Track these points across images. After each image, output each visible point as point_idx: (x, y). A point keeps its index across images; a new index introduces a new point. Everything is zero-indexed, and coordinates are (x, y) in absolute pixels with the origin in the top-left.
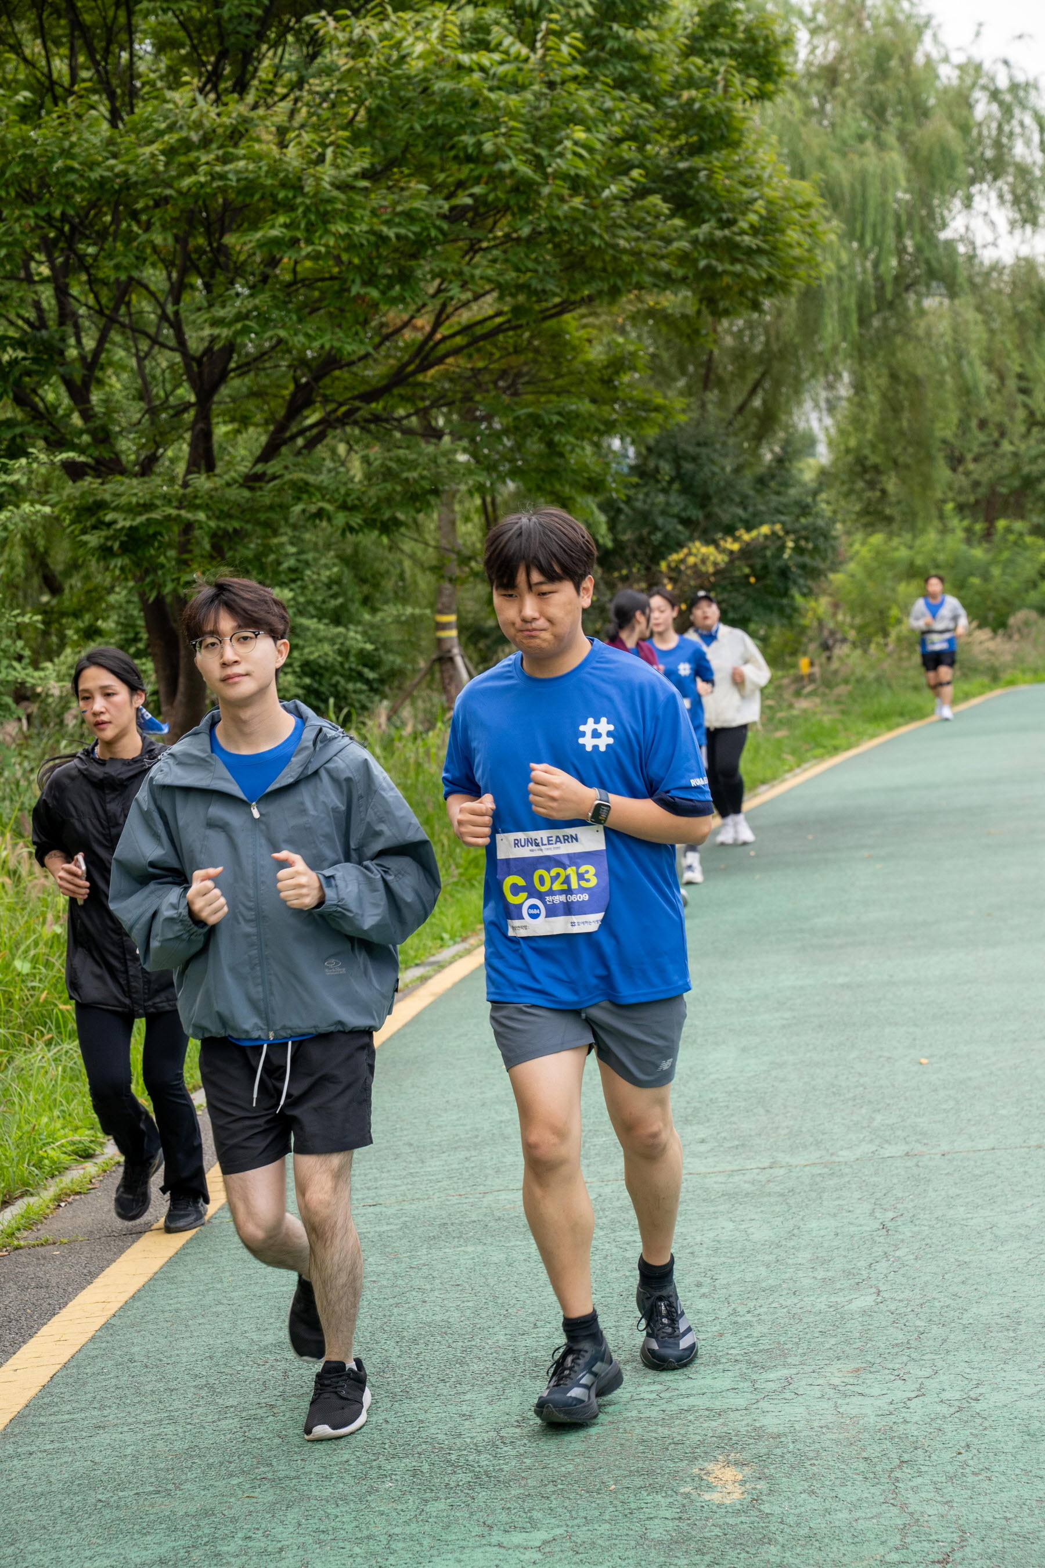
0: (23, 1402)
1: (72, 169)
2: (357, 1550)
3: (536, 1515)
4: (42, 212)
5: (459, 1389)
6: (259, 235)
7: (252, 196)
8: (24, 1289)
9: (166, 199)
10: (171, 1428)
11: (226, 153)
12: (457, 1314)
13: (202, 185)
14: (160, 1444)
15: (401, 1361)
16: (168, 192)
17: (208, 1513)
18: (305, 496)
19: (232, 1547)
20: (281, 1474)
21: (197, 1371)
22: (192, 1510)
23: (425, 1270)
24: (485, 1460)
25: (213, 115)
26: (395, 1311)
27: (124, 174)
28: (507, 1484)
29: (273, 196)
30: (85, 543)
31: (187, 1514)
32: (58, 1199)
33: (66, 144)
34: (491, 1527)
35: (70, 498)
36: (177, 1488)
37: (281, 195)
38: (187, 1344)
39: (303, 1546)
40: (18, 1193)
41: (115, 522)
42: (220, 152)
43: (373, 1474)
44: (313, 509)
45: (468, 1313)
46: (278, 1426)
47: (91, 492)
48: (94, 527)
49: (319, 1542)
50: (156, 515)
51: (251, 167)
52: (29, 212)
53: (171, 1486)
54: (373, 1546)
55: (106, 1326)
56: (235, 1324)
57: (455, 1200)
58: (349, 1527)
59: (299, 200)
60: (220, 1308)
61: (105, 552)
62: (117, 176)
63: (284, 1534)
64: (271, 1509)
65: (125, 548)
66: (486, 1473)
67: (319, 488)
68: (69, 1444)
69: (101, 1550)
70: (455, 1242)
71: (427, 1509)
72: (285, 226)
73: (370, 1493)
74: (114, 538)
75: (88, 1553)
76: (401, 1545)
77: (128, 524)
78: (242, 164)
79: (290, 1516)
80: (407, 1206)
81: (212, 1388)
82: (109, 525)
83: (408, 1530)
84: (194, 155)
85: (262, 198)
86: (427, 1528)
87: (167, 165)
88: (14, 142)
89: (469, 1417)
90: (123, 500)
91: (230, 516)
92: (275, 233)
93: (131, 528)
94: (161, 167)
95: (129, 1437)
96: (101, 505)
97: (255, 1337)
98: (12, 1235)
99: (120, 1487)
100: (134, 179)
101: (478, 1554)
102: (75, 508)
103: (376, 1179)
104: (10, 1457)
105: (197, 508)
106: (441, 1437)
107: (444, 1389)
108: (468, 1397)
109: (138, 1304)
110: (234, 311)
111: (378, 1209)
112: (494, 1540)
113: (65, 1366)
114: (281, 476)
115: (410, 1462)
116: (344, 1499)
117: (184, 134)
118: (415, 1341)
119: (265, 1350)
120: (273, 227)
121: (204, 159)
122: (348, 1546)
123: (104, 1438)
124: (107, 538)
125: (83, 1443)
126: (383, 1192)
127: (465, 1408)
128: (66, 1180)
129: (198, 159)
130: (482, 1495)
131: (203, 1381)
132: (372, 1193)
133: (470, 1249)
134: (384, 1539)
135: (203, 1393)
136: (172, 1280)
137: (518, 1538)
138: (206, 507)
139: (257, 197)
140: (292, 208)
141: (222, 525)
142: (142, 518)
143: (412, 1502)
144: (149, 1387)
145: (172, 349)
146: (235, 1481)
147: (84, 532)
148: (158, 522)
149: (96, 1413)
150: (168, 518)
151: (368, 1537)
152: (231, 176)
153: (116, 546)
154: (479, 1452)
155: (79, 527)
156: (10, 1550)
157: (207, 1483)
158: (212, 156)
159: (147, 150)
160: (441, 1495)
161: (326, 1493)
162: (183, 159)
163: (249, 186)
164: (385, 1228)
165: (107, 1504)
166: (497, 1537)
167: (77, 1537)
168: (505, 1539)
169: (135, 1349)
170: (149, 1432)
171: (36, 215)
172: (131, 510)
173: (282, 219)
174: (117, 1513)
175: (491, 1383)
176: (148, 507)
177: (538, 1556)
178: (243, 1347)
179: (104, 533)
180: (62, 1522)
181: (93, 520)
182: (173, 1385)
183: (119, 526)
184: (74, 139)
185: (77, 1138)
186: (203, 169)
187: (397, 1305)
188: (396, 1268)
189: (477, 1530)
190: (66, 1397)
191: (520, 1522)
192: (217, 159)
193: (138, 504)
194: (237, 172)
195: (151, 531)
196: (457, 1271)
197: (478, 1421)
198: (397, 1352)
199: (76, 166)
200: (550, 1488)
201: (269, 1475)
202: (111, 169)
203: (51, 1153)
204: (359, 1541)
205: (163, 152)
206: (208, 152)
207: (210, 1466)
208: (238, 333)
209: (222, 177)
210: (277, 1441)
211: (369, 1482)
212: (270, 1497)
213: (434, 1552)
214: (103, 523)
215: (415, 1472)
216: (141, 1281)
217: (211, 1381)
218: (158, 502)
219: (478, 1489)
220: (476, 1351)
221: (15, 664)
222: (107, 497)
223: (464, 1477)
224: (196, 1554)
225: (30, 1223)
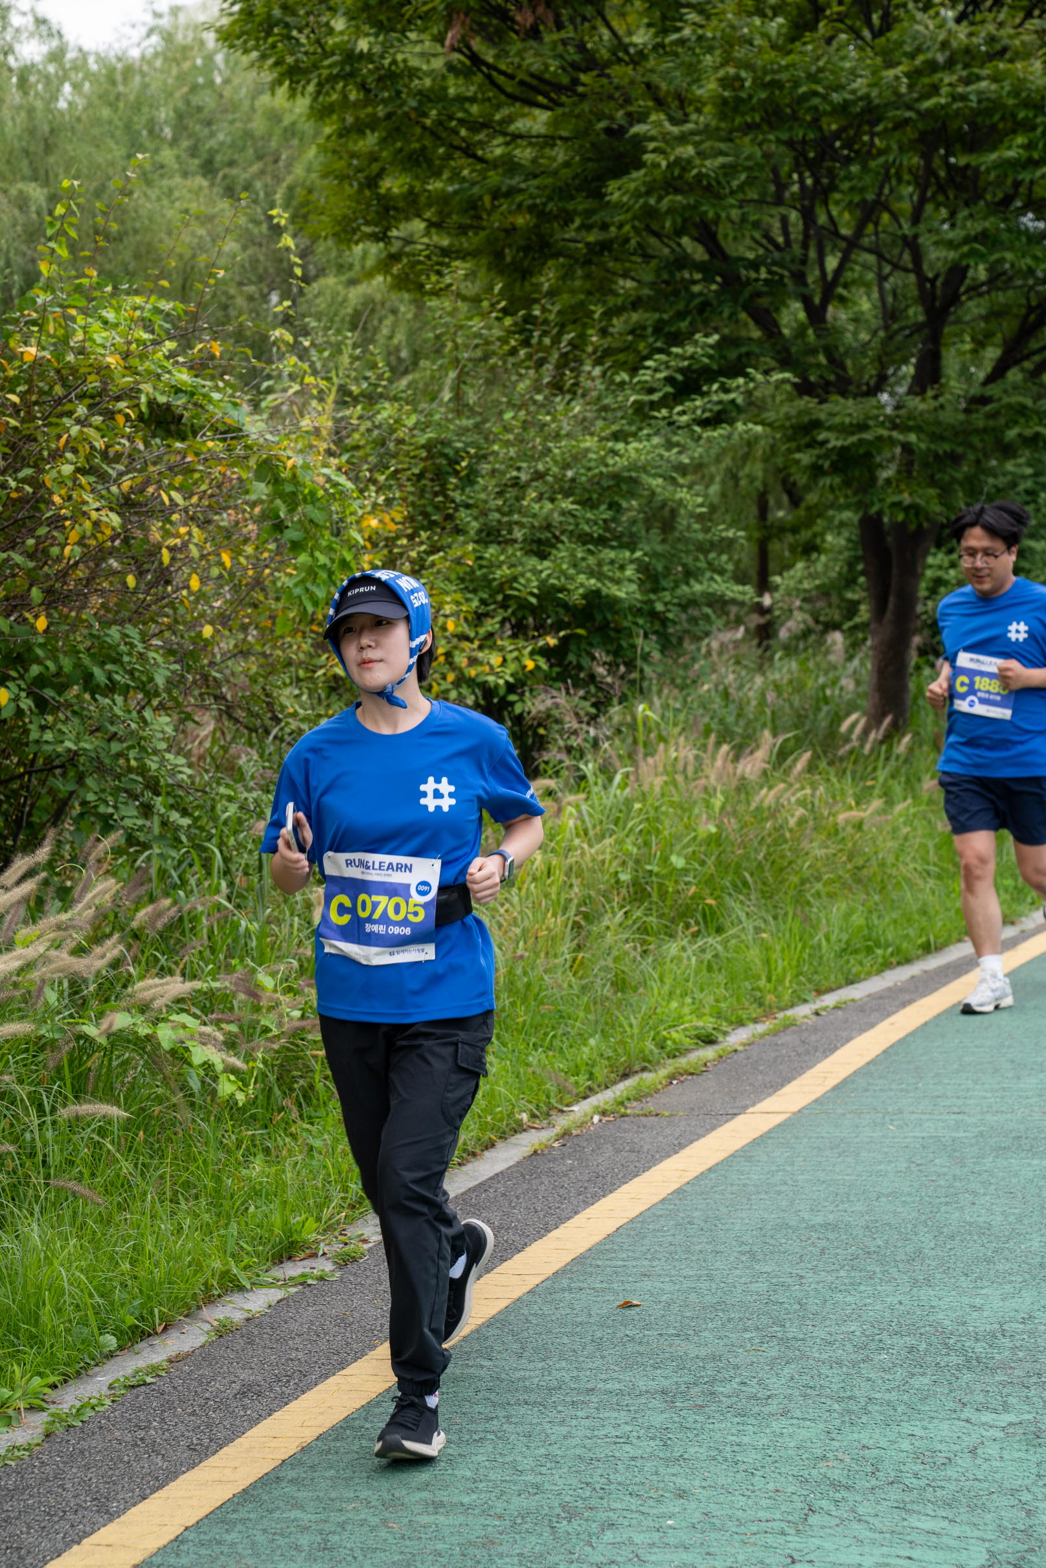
0: (587, 1245)
1: (815, 94)
2: (836, 1406)
3: (1011, 1400)
4: (784, 136)
5: (979, 1284)
6: (994, 156)
7: (991, 116)
8: (618, 1151)
9: (907, 121)
10: (707, 1284)
11: (971, 74)
12: (1000, 1218)
13: (943, 107)
14: (693, 1297)
15: (933, 1253)
16: (909, 114)
17: (715, 1358)
18: (1022, 420)
19: (727, 1389)
20: (790, 1335)
21: (744, 1239)
22: (703, 1352)
23: (985, 1176)
24: (980, 1348)
25: (962, 36)
26: (943, 1209)
27: (866, 97)
28: (993, 1371)
29: (1014, 116)
30: (797, 462)
31: (697, 1357)
32: (672, 1077)
33: (813, 69)
34: (964, 1405)
35: (788, 417)
36: (696, 1334)
37: (1022, 115)
38: (744, 1215)
39: (789, 1398)
40: (637, 1068)
41: (826, 442)
42: (964, 73)
43: (873, 1346)
44: (1028, 432)
45: (1011, 1219)
46: (800, 1295)
47: (807, 412)
48: (809, 446)
49: (805, 1396)
50: (867, 436)
51: (994, 87)
52: (772, 137)
53: (691, 1332)
54: (852, 1405)
55: (679, 1192)
56: (792, 1203)
57: (1037, 1116)
58: (835, 1387)
59: (1039, 120)
60: (783, 1188)
61: (816, 471)
62: (861, 99)
63: (776, 1384)
64: (772, 1363)
65: (835, 468)
66: (978, 1359)
67: (1037, 413)
68: (615, 1286)
69: (615, 1375)
70: (1023, 1155)
71: (912, 1381)
72: (1022, 146)
73: (864, 1361)
74: (826, 456)
75: (603, 1377)
76: (877, 1408)
77: (839, 443)
78: (984, 84)
79: (786, 1371)
80: (988, 1117)
81: (753, 1256)
82: (823, 443)
83: (887, 1396)
84: (939, 75)
85: (1003, 118)
86: (905, 1397)
87: (911, 86)
88: (764, 67)
89: (980, 1309)
90: (837, 420)
91: (942, 438)
92: (1011, 154)
93: (843, 448)
94: (903, 89)
95: (668, 1287)
96: (817, 424)
97: (806, 1216)
98: (622, 1103)
99: (648, 1326)
100: (877, 101)
101: (945, 1426)
102: (792, 427)
103: (968, 1090)
104: (563, 1290)
105: (909, 429)
106: (947, 1322)
107: (964, 1282)
108: (984, 1291)
109: (713, 1176)
110: (963, 233)
111: (960, 1117)
112: (963, 1416)
113: (631, 1221)
114: (1000, 399)
115: (909, 1341)
116: (840, 1364)
117: (929, 55)
118: (952, 1238)
119: (812, 1228)
120: (1009, 148)
121: (947, 80)
122: (829, 1402)
123: (647, 1284)
124: (819, 457)
125: (628, 1286)
126: (968, 1102)
127: (978, 1301)
128: (682, 1062)
129: (941, 80)
130: (967, 1376)
131: (747, 1248)
132: (960, 1102)
133: (1035, 1162)
134: (863, 1402)
135: (744, 1258)
136: (749, 1159)
137: (987, 1417)
138: (918, 429)
139: (997, 117)
140: (1033, 128)
141: (933, 447)
142: (853, 439)
143: (900, 1373)
144: (698, 1248)
145: (906, 270)
146: (748, 1335)
147: (799, 450)
148: (870, 443)
149: (646, 1263)
150: (880, 438)
151: (850, 1398)
152: (973, 97)
153: (827, 464)
154: (977, 1340)
155: (793, 445)
156: (540, 1365)
157: (722, 1333)
158: (955, 78)
159: (891, 73)
160: (929, 1371)
161: (825, 1356)
162: (926, 80)
163: (991, 106)
164: (962, 1134)
165: (632, 1340)
166: (967, 1413)
167: (598, 1362)
168: (974, 1417)
169: (696, 1214)
170: (687, 1284)
171: (778, 140)
172: (844, 430)
173: (1020, 140)
174: (638, 1348)
175: (1011, 1282)
176: (863, 427)
177: (1002, 1435)
178: (792, 1223)
179: (816, 452)
180: (590, 1348)
181: (807, 439)
182: (720, 1248)
183: (830, 446)
184: (821, 63)
185: (700, 1024)
186: (944, 90)
187: (947, 1204)
188: (958, 1171)
189: (952, 1405)
190: (625, 1247)
191: (995, 1404)
192: (960, 80)
193: (851, 424)
194: (979, 93)
195: (862, 451)
196: (1014, 1180)
197: (985, 1314)
198: (932, 1245)
199: (820, 90)
200: (1034, 1379)
201: (779, 1335)
202: (854, 92)
203: (675, 1035)
204: (840, 1400)
205: (907, 75)
206: (953, 72)
207: (729, 1320)
208: (965, 256)
209: (964, 98)
210: (797, 1307)
211: (867, 1352)
212: (774, 1353)
213: (905, 1418)
214: (815, 442)
215: (912, 1349)
216: (721, 1156)
217: (755, 1248)
218: (871, 423)
219: (965, 1371)
220: (1006, 1252)
221: (717, 577)
222: (822, 416)
223: (954, 1359)
224: (695, 1390)
225: (640, 1096)
